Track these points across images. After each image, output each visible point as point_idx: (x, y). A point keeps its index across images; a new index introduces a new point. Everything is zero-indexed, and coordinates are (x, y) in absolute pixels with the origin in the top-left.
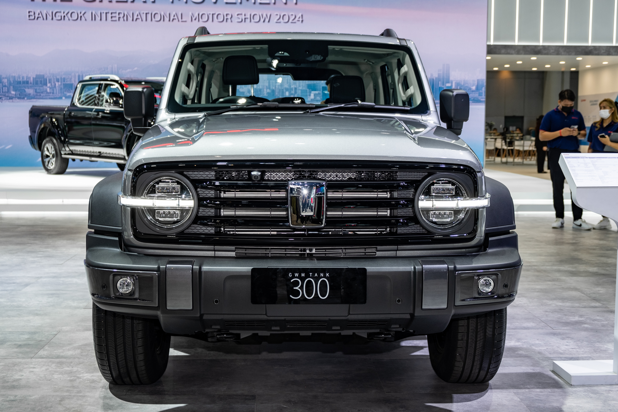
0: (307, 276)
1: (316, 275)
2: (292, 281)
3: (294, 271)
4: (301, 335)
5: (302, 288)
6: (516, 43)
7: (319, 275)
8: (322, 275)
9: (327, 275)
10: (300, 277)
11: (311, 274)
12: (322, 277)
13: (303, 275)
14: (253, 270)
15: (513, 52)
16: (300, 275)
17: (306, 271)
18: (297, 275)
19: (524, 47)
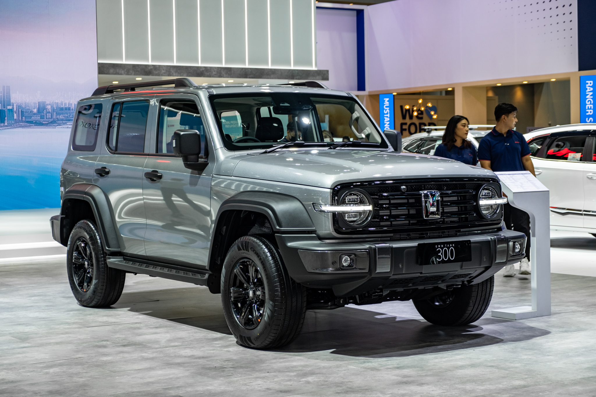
0: (444, 247)
1: (448, 246)
2: (437, 250)
3: (438, 244)
4: (419, 289)
5: (442, 254)
6: (124, 62)
7: (449, 245)
8: (451, 245)
9: (453, 245)
10: (441, 248)
11: (446, 245)
12: (451, 247)
13: (442, 246)
14: (419, 244)
15: (123, 72)
16: (441, 246)
17: (444, 243)
18: (439, 246)
19: (134, 66)
